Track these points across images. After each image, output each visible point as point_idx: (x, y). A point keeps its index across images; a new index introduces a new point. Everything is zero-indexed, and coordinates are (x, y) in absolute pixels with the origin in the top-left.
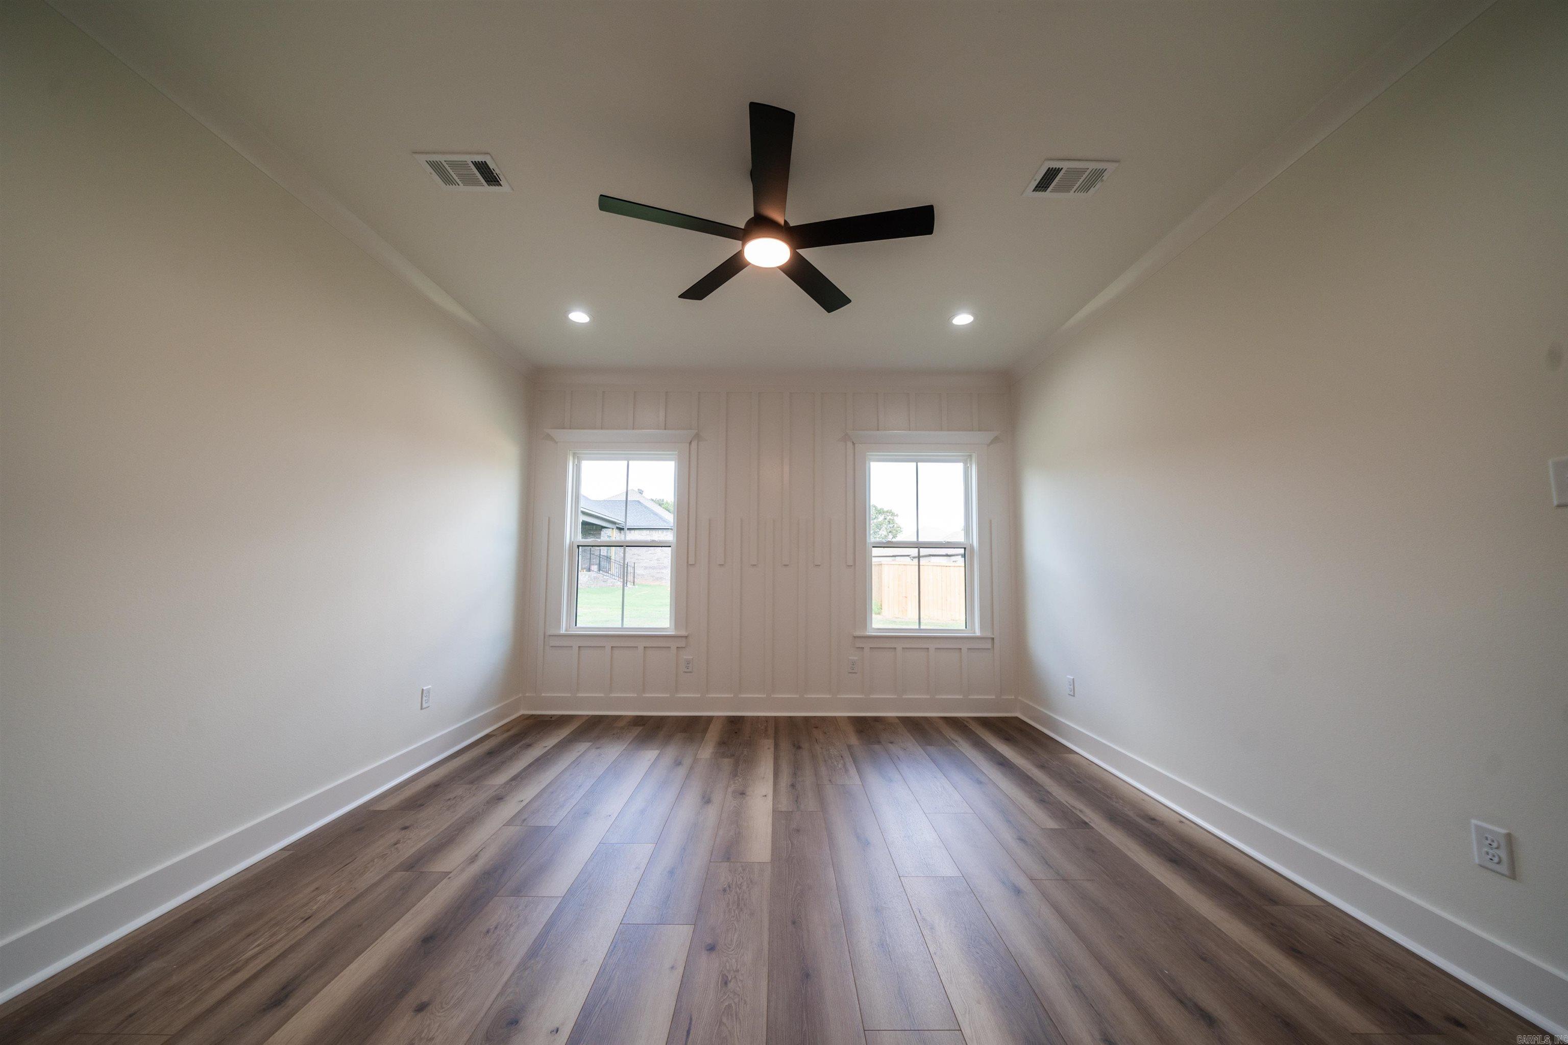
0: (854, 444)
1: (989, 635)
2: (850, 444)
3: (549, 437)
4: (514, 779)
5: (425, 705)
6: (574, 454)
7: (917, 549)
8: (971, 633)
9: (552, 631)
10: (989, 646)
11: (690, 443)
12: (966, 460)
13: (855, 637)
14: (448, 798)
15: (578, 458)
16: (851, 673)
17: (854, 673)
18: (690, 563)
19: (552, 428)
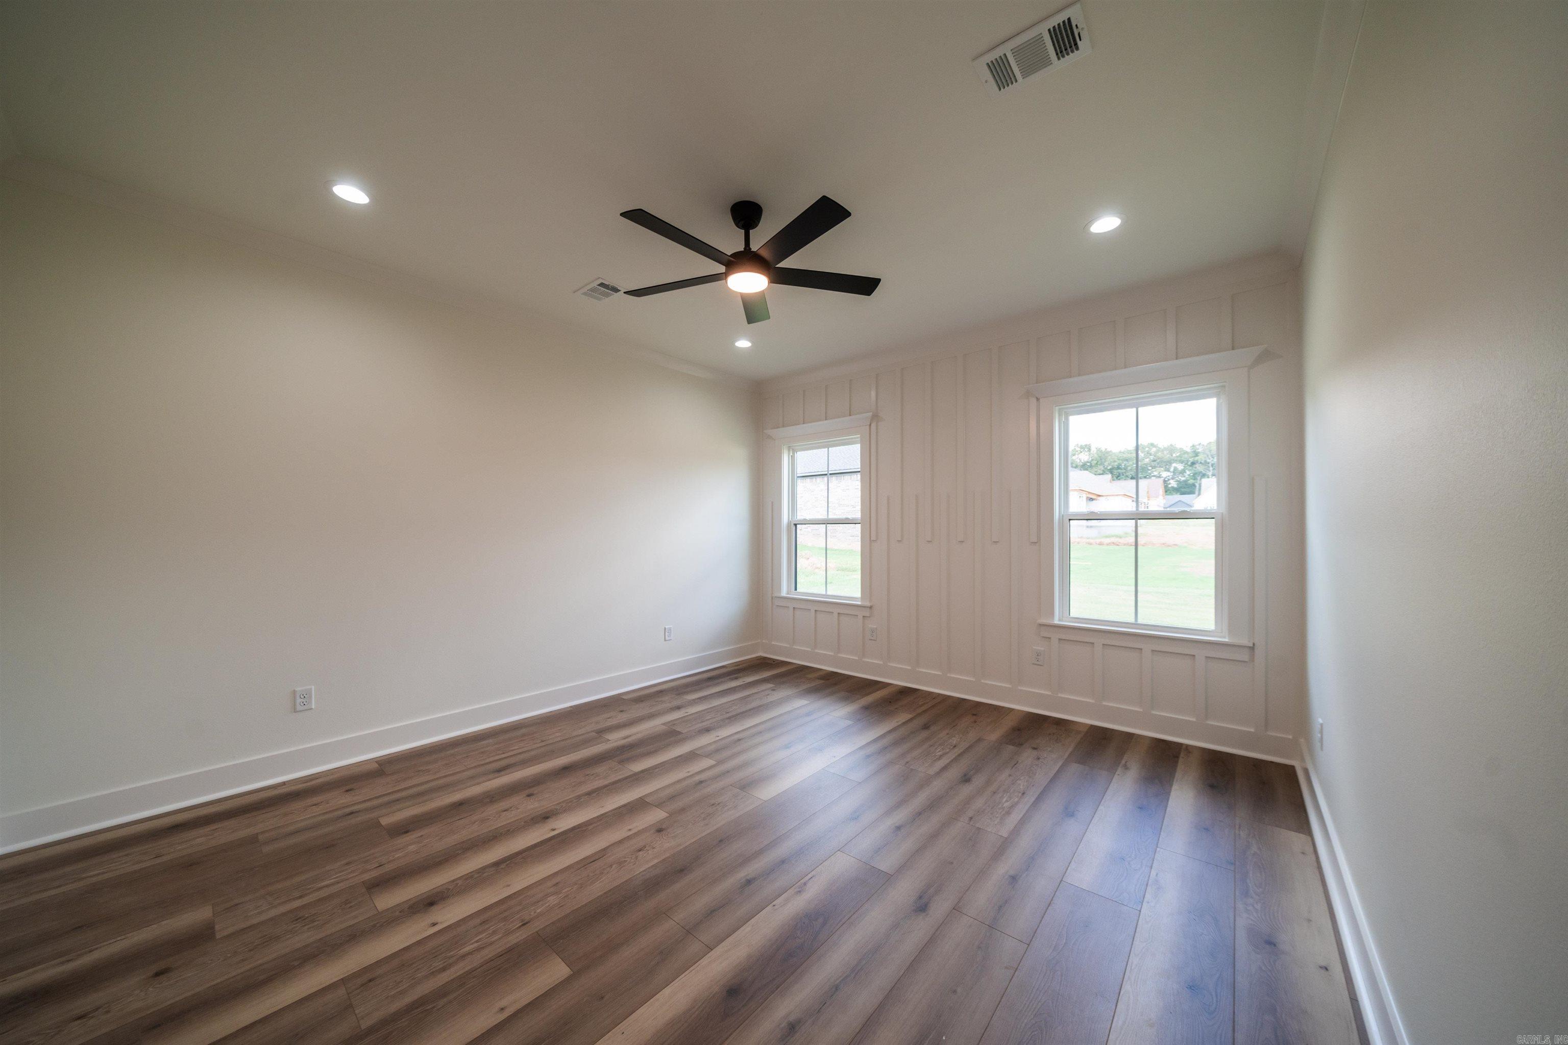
0: (1038, 399)
1: (1245, 642)
2: (1034, 400)
3: (769, 437)
4: (700, 698)
5: (667, 638)
6: (789, 448)
7: (1134, 521)
8: (1220, 637)
9: (776, 594)
10: (1246, 657)
11: (870, 425)
12: (1217, 395)
13: (1040, 625)
14: (656, 700)
15: (793, 450)
16: (1036, 664)
17: (1038, 665)
18: (872, 539)
19: (772, 429)
